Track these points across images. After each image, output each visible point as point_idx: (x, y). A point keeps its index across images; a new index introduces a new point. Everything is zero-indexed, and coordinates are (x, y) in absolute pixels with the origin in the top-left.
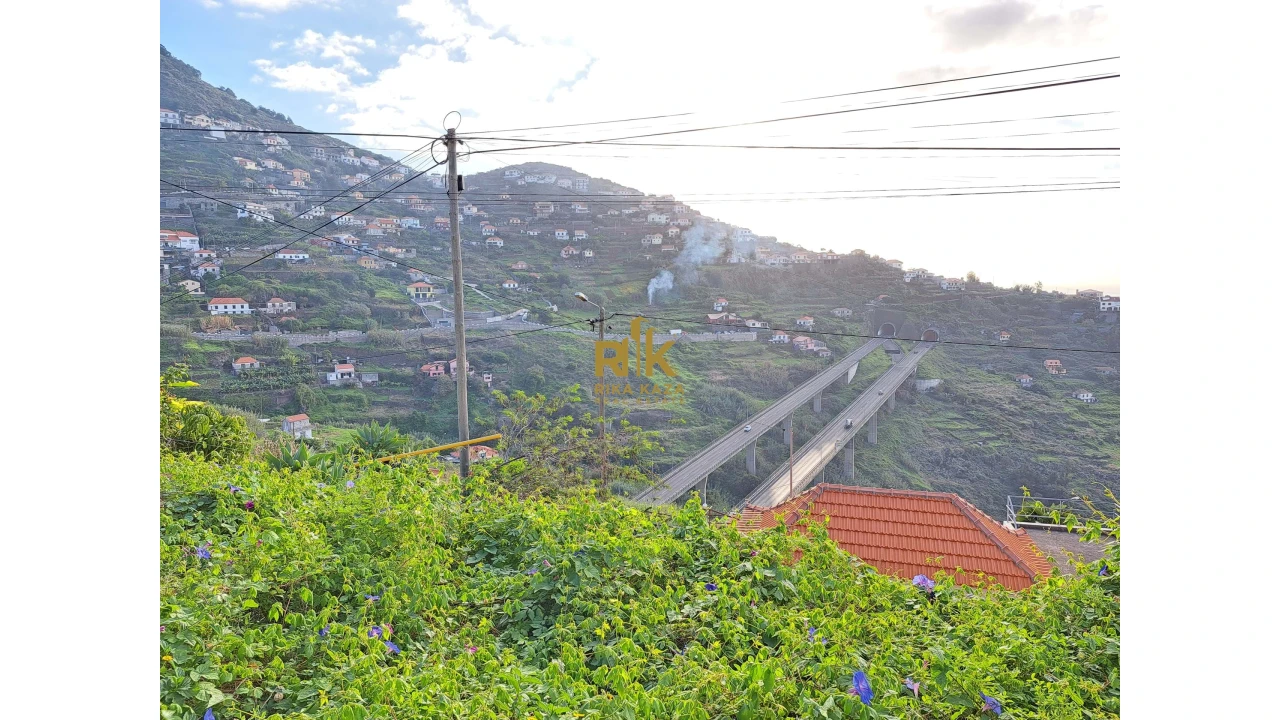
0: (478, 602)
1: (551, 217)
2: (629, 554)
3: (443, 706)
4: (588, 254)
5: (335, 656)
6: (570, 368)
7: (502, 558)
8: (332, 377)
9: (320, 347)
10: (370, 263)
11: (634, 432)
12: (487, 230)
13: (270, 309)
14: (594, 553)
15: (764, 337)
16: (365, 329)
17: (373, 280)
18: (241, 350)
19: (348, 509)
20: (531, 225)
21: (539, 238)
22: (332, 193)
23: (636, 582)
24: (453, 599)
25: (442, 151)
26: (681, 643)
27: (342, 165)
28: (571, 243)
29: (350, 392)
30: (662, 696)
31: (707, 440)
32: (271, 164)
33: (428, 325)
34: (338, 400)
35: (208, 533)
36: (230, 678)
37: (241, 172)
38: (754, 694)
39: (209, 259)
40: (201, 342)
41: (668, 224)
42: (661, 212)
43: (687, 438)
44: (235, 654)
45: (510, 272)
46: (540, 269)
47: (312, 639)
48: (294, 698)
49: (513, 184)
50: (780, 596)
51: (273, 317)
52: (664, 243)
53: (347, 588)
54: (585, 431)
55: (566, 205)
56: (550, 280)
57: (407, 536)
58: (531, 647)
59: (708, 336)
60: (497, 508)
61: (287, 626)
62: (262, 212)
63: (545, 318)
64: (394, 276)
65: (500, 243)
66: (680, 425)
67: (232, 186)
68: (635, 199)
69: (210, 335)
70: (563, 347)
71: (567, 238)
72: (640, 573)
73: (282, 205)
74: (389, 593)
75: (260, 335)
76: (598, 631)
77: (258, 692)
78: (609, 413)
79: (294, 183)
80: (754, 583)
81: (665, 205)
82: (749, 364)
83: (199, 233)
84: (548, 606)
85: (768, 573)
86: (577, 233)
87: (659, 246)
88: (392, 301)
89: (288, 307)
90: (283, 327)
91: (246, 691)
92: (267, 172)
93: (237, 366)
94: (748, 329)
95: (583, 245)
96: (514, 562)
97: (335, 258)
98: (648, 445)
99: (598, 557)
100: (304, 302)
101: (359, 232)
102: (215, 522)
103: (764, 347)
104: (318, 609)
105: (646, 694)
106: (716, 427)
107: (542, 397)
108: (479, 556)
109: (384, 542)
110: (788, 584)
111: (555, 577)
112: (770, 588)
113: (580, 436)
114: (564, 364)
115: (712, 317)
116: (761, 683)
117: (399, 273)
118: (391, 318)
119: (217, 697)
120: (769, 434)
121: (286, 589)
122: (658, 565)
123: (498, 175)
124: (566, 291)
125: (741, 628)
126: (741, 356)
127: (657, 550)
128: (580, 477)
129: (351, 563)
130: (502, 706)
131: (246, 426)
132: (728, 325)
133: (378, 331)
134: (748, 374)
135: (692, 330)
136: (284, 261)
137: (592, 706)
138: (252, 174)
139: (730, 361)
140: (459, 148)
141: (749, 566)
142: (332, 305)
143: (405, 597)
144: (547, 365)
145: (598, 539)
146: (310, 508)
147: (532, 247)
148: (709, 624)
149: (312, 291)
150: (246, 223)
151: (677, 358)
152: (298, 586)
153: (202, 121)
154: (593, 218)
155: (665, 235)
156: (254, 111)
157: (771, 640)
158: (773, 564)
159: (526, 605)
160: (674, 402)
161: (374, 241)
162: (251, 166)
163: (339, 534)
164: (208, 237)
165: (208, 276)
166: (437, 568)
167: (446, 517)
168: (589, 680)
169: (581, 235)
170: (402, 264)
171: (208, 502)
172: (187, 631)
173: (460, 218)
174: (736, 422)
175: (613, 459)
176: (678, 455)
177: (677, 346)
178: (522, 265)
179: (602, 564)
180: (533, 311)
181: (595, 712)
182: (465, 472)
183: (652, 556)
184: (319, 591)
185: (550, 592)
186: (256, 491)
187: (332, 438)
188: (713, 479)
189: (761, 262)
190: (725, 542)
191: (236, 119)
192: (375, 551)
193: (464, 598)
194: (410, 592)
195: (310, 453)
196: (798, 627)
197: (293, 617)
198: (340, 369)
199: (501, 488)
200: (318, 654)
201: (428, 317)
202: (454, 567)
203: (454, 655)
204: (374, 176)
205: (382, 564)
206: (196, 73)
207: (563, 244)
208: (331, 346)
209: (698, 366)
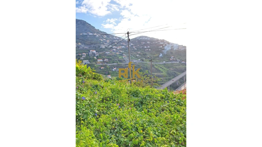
0: (132, 102)
1: (144, 44)
2: (155, 96)
3: (126, 116)
4: (150, 50)
5: (112, 107)
6: (147, 68)
7: (135, 96)
8: (113, 70)
9: (112, 66)
10: (118, 53)
11: (157, 78)
12: (134, 47)
13: (105, 60)
14: (149, 96)
15: (180, 62)
16: (117, 63)
17: (118, 56)
18: (102, 66)
19: (114, 88)
20: (141, 46)
21: (142, 48)
22: (112, 43)
23: (156, 101)
24: (128, 101)
25: (127, 35)
26: (163, 110)
27: (114, 39)
28: (147, 48)
29: (116, 72)
30: (159, 118)
31: (169, 79)
32: (104, 40)
33: (126, 62)
34: (114, 73)
35: (97, 90)
36: (99, 109)
37: (100, 41)
38: (175, 119)
39: (97, 54)
40: (97, 65)
41: (163, 44)
42: (162, 42)
43: (166, 79)
44: (99, 106)
45: (137, 53)
46: (142, 53)
47: (109, 105)
48: (107, 113)
49: (138, 39)
50: (181, 104)
51: (105, 61)
52: (162, 47)
53: (113, 98)
54: (149, 78)
55: (146, 42)
56: (144, 54)
57: (122, 92)
58: (139, 109)
59: (170, 62)
60: (135, 88)
61: (106, 103)
62: (103, 47)
63: (143, 60)
64: (121, 55)
65: (136, 49)
66: (165, 77)
67: (99, 43)
68: (158, 40)
69: (98, 64)
70: (146, 65)
71: (146, 47)
72: (156, 99)
73: (106, 45)
74: (119, 99)
75: (104, 64)
76: (149, 107)
77: (102, 111)
78: (153, 75)
79: (107, 42)
80: (176, 102)
81: (163, 41)
82: (177, 67)
83: (96, 50)
84: (142, 103)
85: (178, 101)
86: (148, 47)
87: (161, 48)
88: (121, 59)
89: (107, 60)
90: (107, 63)
91: (101, 111)
92: (104, 41)
93: (101, 68)
94: (177, 61)
95: (149, 48)
96: (137, 96)
97: (113, 53)
98: (159, 80)
99: (150, 96)
100: (109, 59)
101: (116, 49)
102: (98, 89)
103: (180, 64)
104: (110, 101)
105: (156, 118)
106: (171, 77)
107: (142, 72)
108: (132, 95)
109: (119, 92)
110: (182, 103)
111: (143, 99)
112: (179, 103)
113: (148, 78)
114: (146, 68)
115: (171, 59)
116: (176, 118)
117: (122, 55)
118: (120, 61)
119: (97, 112)
120: (181, 79)
121: (106, 98)
122: (159, 98)
123: (136, 38)
124: (146, 56)
125: (173, 109)
126: (176, 66)
127: (159, 96)
128: (148, 85)
129: (114, 95)
130: (134, 117)
131: (102, 76)
132: (173, 60)
133: (119, 63)
134: (177, 69)
135: (167, 62)
136: (106, 53)
137: (148, 118)
138: (102, 41)
139: (174, 66)
140: (129, 34)
141: (175, 99)
142: (113, 60)
143: (121, 100)
144: (143, 68)
145: (150, 93)
146: (109, 87)
147: (141, 50)
148: (168, 108)
149: (110, 58)
150: (101, 48)
151: (165, 66)
152: (107, 98)
153: (95, 34)
154: (151, 44)
155: (163, 46)
156: (102, 32)
157: (179, 111)
158: (179, 99)
159: (139, 103)
160: (164, 73)
161: (118, 50)
162: (102, 40)
163: (113, 91)
164: (97, 51)
165: (97, 56)
166: (126, 96)
167: (127, 89)
168: (148, 114)
169: (149, 47)
170: (122, 53)
171: (97, 86)
172: (93, 103)
173: (130, 46)
174: (175, 77)
175: (154, 82)
176: (165, 82)
177: (164, 64)
178: (139, 52)
179: (150, 98)
180: (141, 59)
181: (148, 119)
182: (131, 83)
183: (158, 97)
184: (110, 99)
185: (142, 101)
186: (102, 85)
187: (114, 78)
188: (170, 86)
189: (180, 49)
190: (171, 95)
191: (100, 34)
192: (118, 94)
193: (130, 101)
194: (122, 100)
195: (110, 80)
196: (183, 109)
197: (107, 102)
198: (114, 69)
199: (135, 86)
200: (110, 107)
201: (126, 61)
202: (128, 96)
203: (128, 109)
204: (118, 40)
205: (118, 95)
206: (94, 27)
207: (146, 49)
208: (113, 65)
209: (168, 67)
